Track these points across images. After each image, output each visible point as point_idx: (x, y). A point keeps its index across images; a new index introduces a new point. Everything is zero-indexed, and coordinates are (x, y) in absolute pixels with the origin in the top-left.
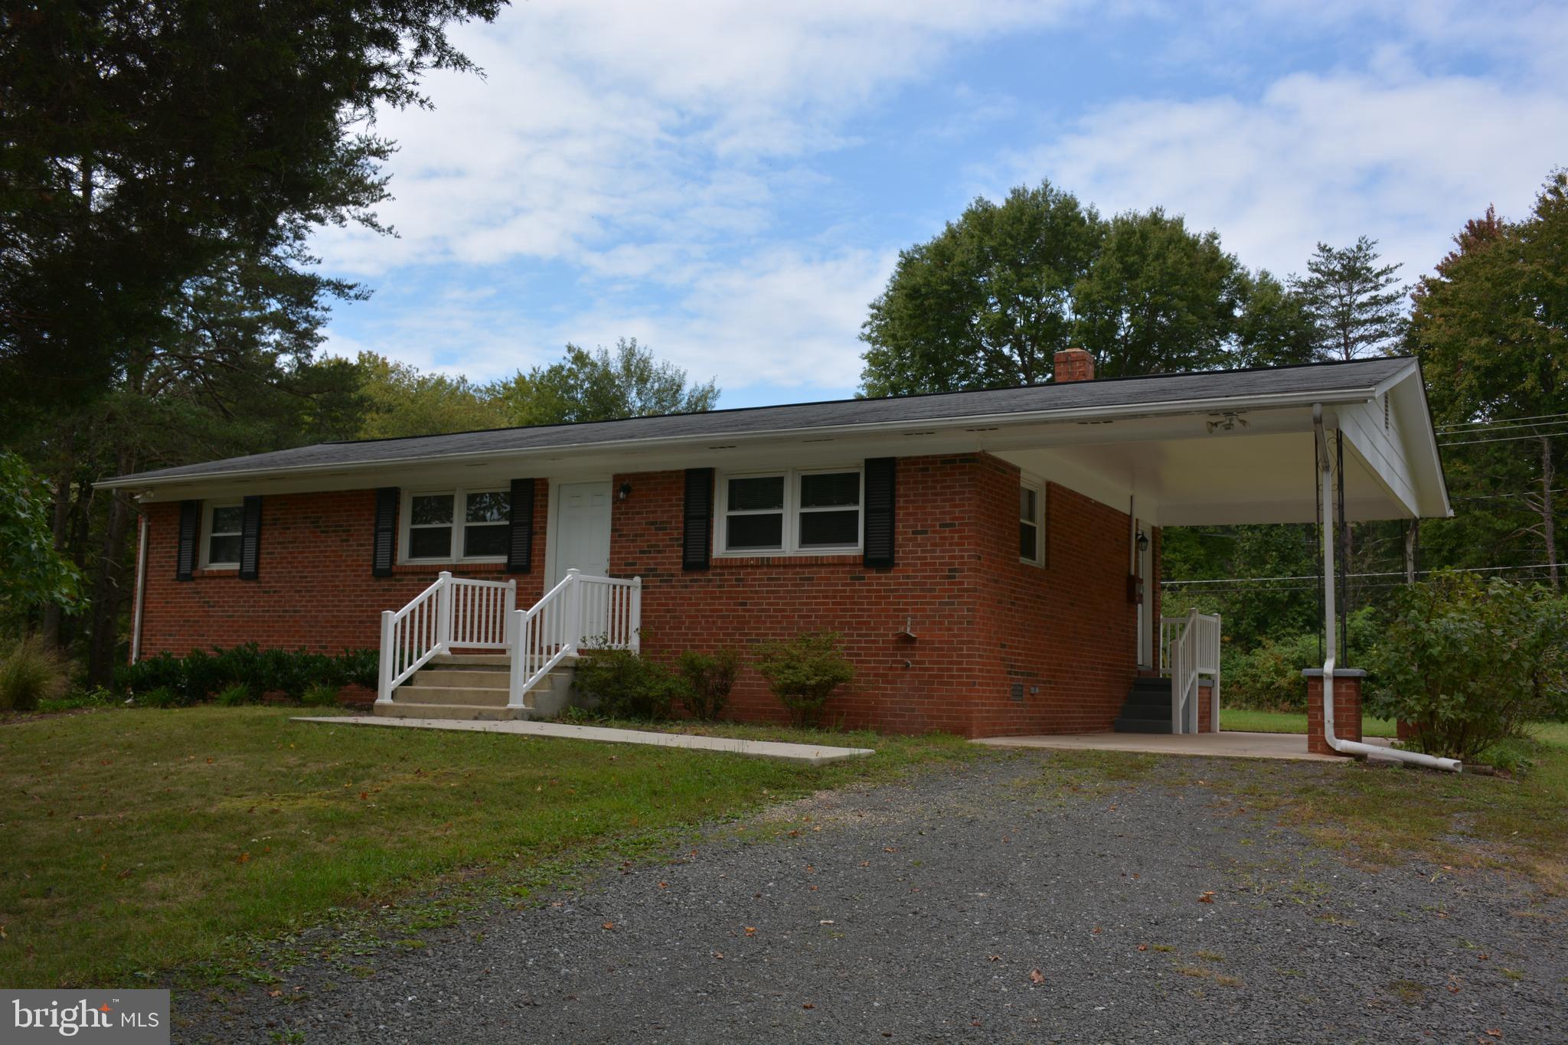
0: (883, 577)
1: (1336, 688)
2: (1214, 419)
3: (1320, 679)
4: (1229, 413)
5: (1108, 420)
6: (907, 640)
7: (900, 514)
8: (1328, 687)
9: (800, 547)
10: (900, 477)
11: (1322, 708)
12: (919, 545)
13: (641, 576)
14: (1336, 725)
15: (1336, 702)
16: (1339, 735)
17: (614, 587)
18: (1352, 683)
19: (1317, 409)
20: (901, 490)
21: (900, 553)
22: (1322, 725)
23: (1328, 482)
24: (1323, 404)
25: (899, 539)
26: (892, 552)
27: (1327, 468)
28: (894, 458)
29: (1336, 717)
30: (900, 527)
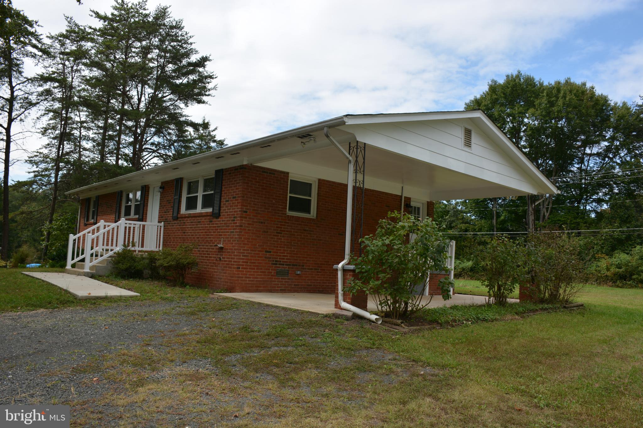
0: (217, 221)
1: (344, 275)
2: (304, 140)
6: (221, 248)
8: (339, 274)
9: (202, 209)
10: (224, 177)
12: (227, 207)
13: (164, 222)
16: (345, 300)
17: (158, 226)
18: (351, 273)
19: (325, 130)
20: (224, 183)
21: (222, 210)
22: (338, 294)
24: (328, 127)
25: (222, 204)
28: (223, 170)
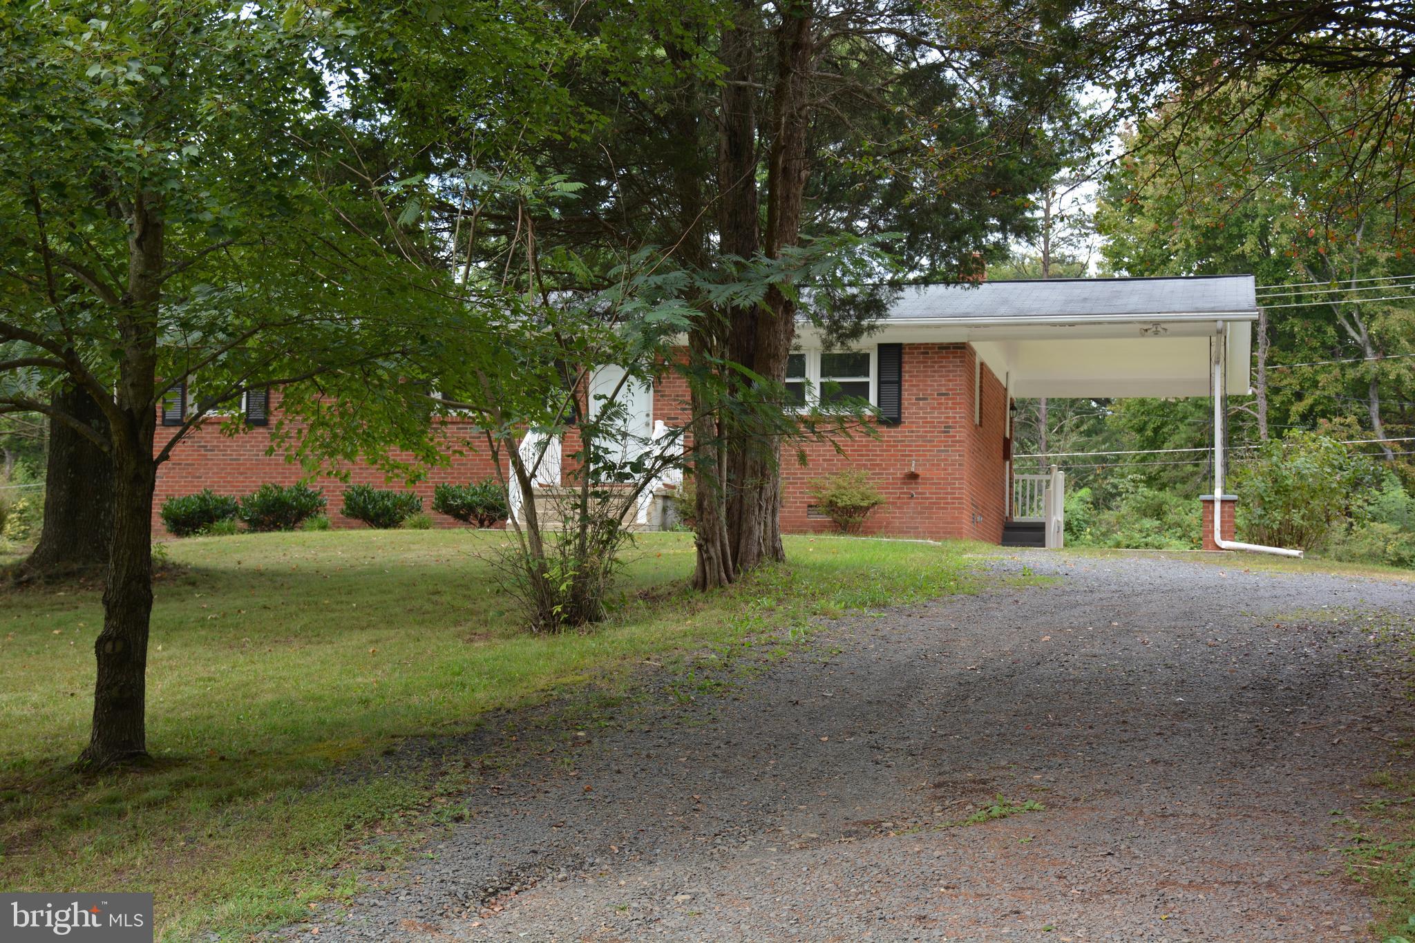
0: (893, 431)
1: (1222, 508)
2: (1146, 327)
3: (1212, 502)
4: (1156, 323)
5: (1072, 325)
6: (913, 477)
7: (905, 386)
8: (1218, 506)
10: (906, 358)
11: (1213, 521)
12: (921, 409)
14: (1222, 532)
15: (1222, 517)
16: (1223, 538)
18: (1232, 505)
19: (1220, 325)
20: (906, 367)
21: (906, 414)
22: (1213, 532)
23: (1218, 371)
24: (1225, 321)
25: (905, 403)
26: (900, 413)
27: (1217, 362)
28: (900, 345)
29: (1222, 526)
30: (905, 395)
